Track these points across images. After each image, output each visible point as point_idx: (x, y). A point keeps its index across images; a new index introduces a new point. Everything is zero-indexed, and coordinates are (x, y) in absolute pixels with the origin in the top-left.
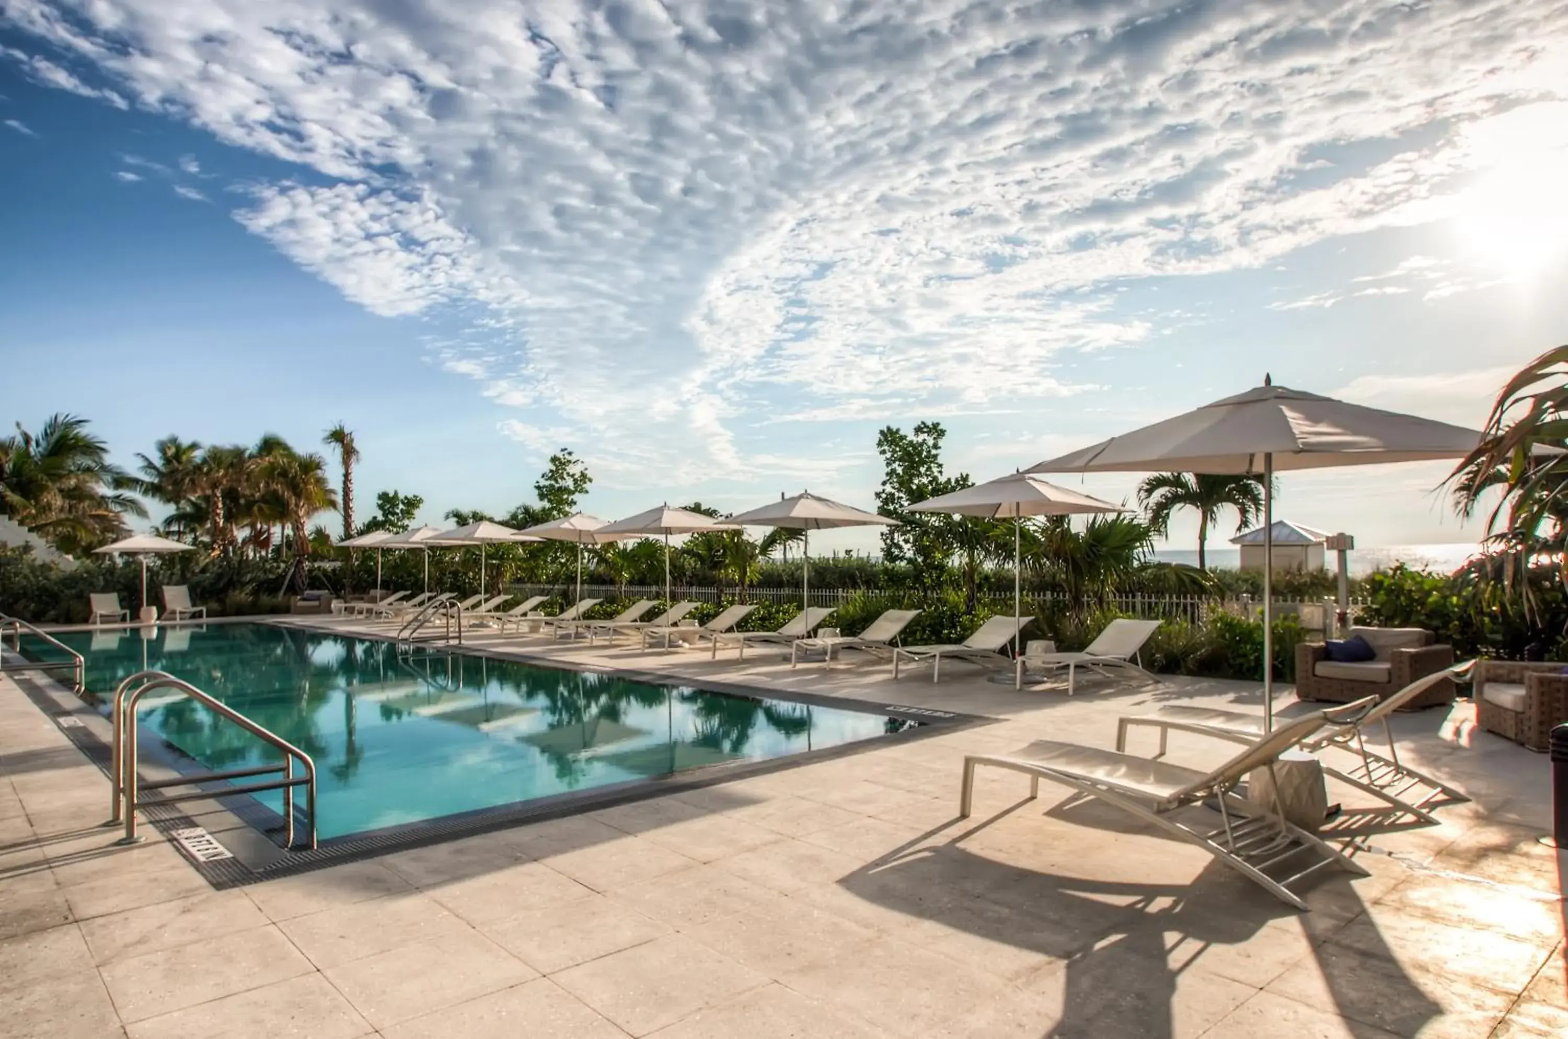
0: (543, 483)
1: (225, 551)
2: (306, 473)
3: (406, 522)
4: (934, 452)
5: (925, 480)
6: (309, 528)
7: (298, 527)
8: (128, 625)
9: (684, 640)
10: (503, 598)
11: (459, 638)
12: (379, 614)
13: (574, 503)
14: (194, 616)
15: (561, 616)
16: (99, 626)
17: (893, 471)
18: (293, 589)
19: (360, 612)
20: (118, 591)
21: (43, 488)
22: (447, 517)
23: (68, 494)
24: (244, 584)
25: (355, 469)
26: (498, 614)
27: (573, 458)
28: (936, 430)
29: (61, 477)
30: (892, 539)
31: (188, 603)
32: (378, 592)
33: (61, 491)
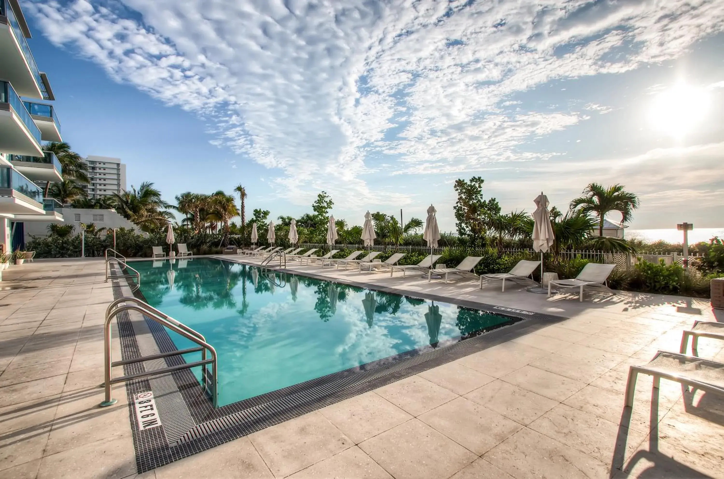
0: (315, 204)
1: (200, 231)
2: (228, 202)
3: (264, 220)
4: (479, 189)
5: (475, 201)
6: (229, 222)
7: (226, 222)
8: (165, 258)
9: (376, 268)
10: (300, 249)
11: (285, 265)
12: (254, 255)
13: (327, 212)
14: (189, 255)
15: (324, 257)
16: (155, 258)
17: (461, 197)
18: (224, 245)
19: (247, 254)
20: (162, 246)
21: (140, 209)
22: (278, 219)
23: (148, 211)
24: (206, 243)
25: (245, 200)
26: (299, 255)
27: (326, 195)
28: (480, 180)
29: (146, 205)
30: (461, 226)
31: (187, 250)
32: (254, 246)
33: (146, 209)
